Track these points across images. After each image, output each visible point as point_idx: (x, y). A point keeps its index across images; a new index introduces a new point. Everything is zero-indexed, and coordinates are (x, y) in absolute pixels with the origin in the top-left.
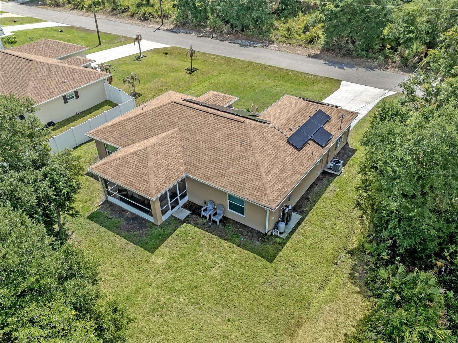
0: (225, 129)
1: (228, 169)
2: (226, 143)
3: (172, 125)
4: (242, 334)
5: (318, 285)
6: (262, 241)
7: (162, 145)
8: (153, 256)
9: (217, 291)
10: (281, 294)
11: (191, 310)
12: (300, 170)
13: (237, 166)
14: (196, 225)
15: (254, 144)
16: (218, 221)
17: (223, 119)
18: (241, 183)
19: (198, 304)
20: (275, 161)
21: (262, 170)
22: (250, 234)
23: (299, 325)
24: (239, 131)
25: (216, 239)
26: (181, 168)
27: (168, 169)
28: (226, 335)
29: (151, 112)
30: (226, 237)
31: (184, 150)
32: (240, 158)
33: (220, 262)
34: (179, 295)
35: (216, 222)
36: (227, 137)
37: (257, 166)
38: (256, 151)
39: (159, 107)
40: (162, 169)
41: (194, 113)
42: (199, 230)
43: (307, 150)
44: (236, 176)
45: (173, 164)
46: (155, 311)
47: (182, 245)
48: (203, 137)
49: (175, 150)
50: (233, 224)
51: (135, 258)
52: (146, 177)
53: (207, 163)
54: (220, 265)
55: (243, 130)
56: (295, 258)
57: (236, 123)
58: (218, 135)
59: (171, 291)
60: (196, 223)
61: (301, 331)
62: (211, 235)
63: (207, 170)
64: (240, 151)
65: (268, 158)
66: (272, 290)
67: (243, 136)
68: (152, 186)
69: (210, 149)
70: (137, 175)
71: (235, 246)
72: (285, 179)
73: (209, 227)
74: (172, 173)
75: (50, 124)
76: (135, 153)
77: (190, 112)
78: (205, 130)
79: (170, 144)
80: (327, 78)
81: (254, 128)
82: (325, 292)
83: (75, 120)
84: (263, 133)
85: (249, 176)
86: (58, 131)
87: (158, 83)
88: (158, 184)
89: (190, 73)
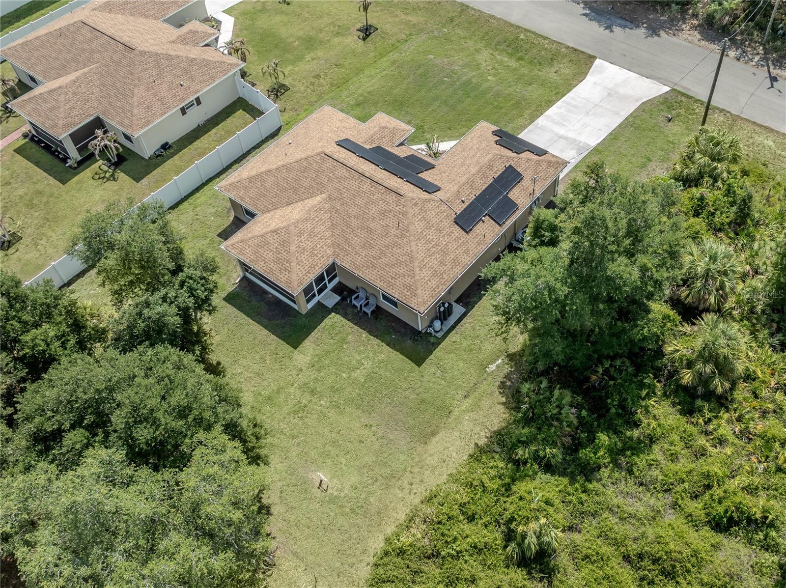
0: (381, 202)
1: (380, 258)
2: (381, 222)
3: (321, 189)
4: (377, 439)
5: (465, 393)
6: (414, 339)
7: (307, 220)
8: (296, 352)
9: (359, 395)
10: (423, 401)
11: (332, 414)
12: (464, 260)
13: (390, 255)
14: (345, 316)
15: (412, 228)
16: (369, 312)
17: (381, 187)
18: (392, 278)
19: (338, 407)
20: (434, 249)
21: (416, 264)
22: (403, 330)
24: (397, 208)
25: (365, 335)
26: (328, 252)
27: (313, 255)
28: (363, 439)
29: (296, 164)
30: (376, 333)
31: (333, 226)
32: (395, 245)
33: (366, 363)
34: (321, 398)
35: (367, 314)
36: (383, 214)
37: (412, 259)
38: (412, 238)
39: (306, 159)
40: (306, 254)
41: (347, 174)
42: (347, 322)
43: (478, 231)
44: (387, 269)
45: (319, 246)
47: (327, 341)
48: (354, 211)
49: (322, 227)
50: (387, 316)
51: (277, 354)
52: (288, 265)
53: (358, 248)
54: (366, 366)
55: (401, 207)
56: (446, 361)
57: (394, 195)
58: (373, 210)
59: (313, 392)
60: (346, 313)
62: (361, 330)
63: (357, 256)
64: (395, 236)
65: (427, 246)
66: (415, 396)
67: (401, 216)
68: (294, 277)
69: (362, 228)
70: (277, 261)
71: (385, 345)
72: (441, 274)
73: (359, 318)
74: (317, 258)
75: (165, 146)
76: (275, 231)
77: (343, 172)
78: (358, 201)
79: (317, 219)
80: (575, 50)
81: (416, 204)
82: (470, 401)
83: (197, 138)
84: (425, 211)
85: (402, 270)
86: (176, 157)
87: (315, 62)
88: (301, 275)
89: (364, 39)
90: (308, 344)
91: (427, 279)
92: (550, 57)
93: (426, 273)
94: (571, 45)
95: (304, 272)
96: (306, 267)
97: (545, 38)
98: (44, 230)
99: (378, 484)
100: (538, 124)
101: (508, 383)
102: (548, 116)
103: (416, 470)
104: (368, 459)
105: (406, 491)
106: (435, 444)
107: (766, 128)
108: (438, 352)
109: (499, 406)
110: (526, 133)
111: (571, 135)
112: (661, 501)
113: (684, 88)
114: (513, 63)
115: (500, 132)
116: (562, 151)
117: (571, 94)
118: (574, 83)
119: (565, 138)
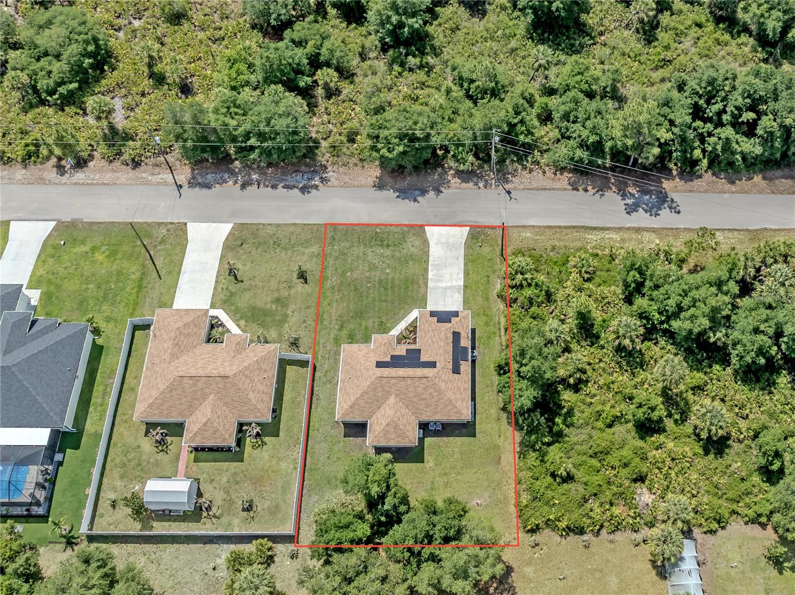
0: (421, 384)
1: (437, 408)
2: (427, 393)
3: (389, 393)
4: (483, 475)
5: (498, 435)
6: (465, 428)
7: (397, 412)
8: (425, 464)
9: (463, 463)
10: (487, 449)
11: (459, 477)
12: (467, 386)
13: (440, 404)
14: (431, 436)
15: (442, 389)
17: (416, 378)
18: (448, 413)
19: (460, 473)
20: (455, 391)
21: (453, 401)
22: (458, 427)
23: (500, 458)
24: (430, 383)
25: (445, 439)
26: (414, 418)
27: (410, 424)
28: (478, 478)
29: (368, 389)
30: (450, 435)
31: (407, 406)
32: (440, 399)
33: (455, 450)
34: (450, 474)
35: (440, 430)
36: (425, 389)
37: (451, 401)
38: (445, 393)
39: (372, 384)
40: (407, 425)
41: (396, 381)
42: (434, 438)
43: (463, 370)
44: (443, 411)
45: (409, 419)
46: (446, 486)
47: (433, 451)
48: (412, 395)
49: (404, 410)
50: (447, 425)
51: (419, 470)
52: (404, 435)
53: (424, 409)
56: (483, 428)
57: (426, 379)
58: (420, 390)
59: (446, 475)
61: (502, 460)
62: (443, 438)
63: (427, 413)
64: (437, 395)
65: (451, 391)
66: (483, 450)
67: (434, 386)
68: (411, 438)
69: (420, 400)
70: (398, 436)
71: (456, 438)
72: (464, 398)
73: (437, 434)
74: (412, 424)
75: (274, 411)
76: (388, 425)
77: (394, 381)
78: (411, 390)
79: (399, 408)
80: (411, 226)
81: (435, 377)
82: (502, 437)
83: (282, 395)
84: (441, 377)
85: (450, 407)
86: (283, 412)
87: (296, 314)
88: (412, 435)
89: (306, 282)
90: (427, 457)
91: (461, 404)
92: (402, 236)
93: (459, 403)
95: (413, 433)
96: (412, 431)
98: (259, 488)
99: (496, 490)
100: (430, 287)
101: (510, 421)
102: (432, 279)
103: (504, 476)
104: (486, 484)
105: (507, 485)
106: (503, 462)
107: (523, 227)
108: (477, 427)
111: (449, 284)
112: (588, 429)
113: (475, 222)
114: (388, 252)
115: (433, 314)
116: (452, 296)
117: (431, 259)
118: (427, 249)
119: (448, 288)
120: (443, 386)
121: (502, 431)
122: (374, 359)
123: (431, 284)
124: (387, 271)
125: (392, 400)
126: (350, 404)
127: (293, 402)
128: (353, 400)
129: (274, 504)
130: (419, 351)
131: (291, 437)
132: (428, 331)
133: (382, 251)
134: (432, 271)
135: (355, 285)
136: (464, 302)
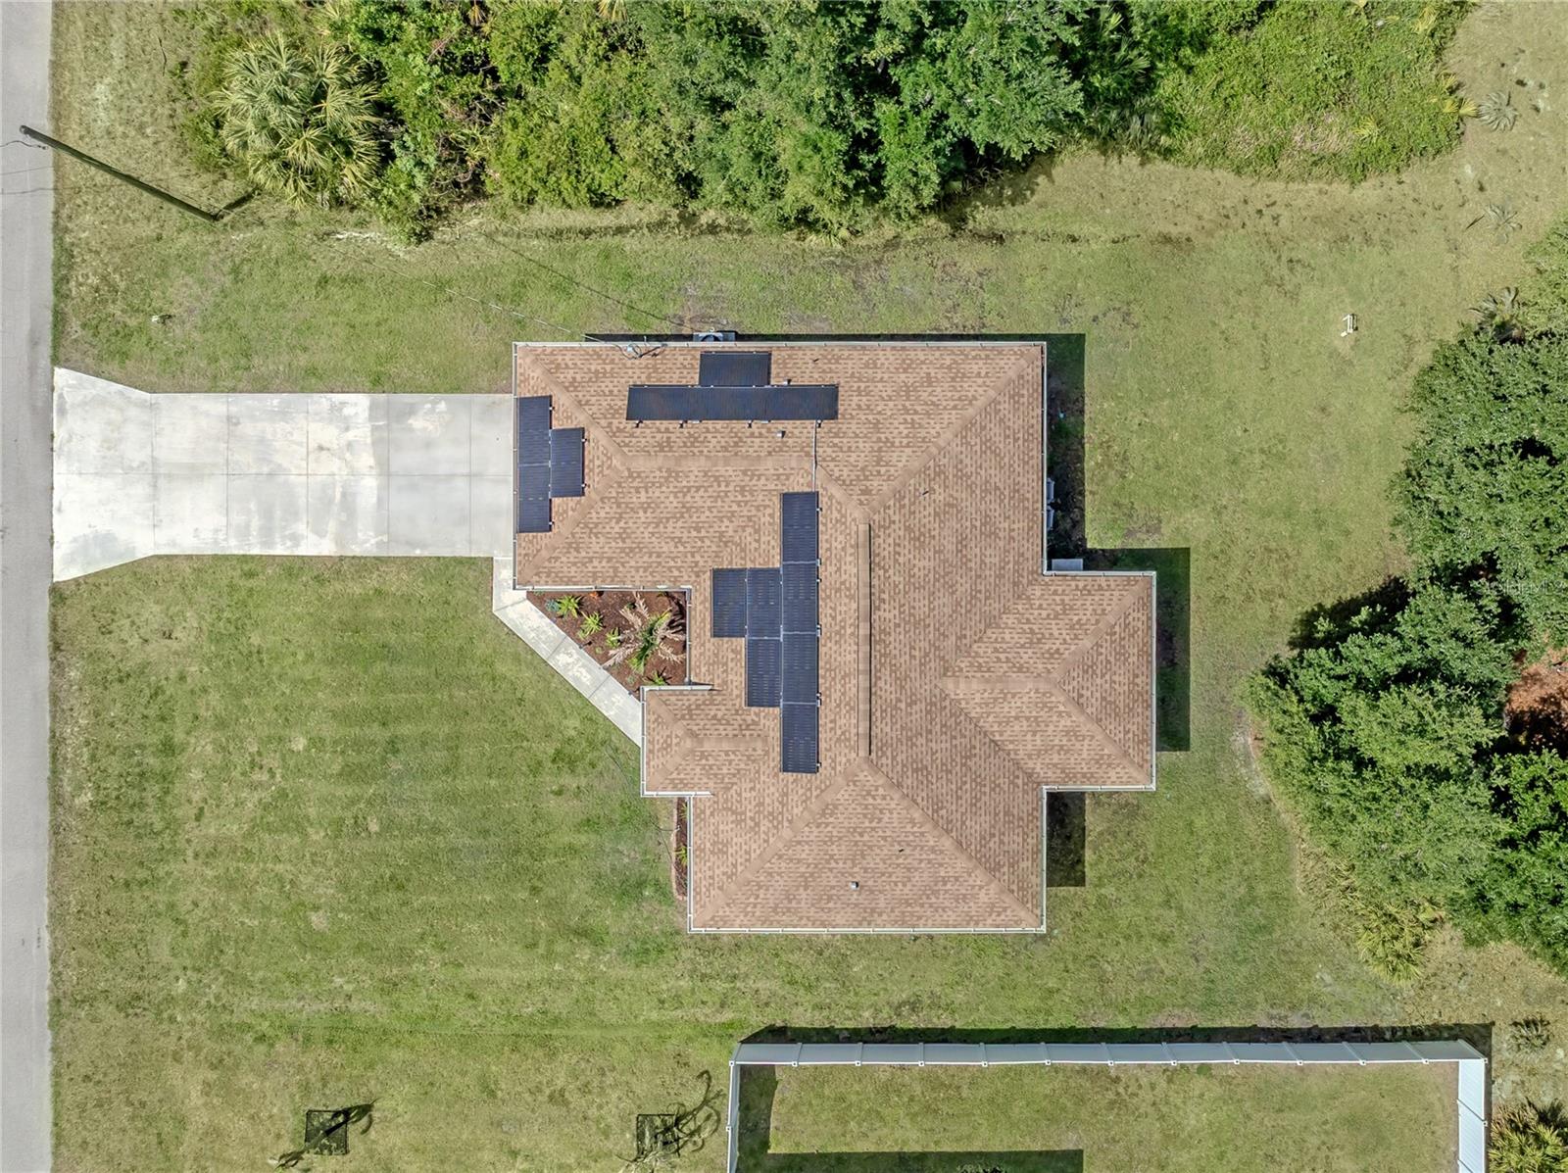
0: (901, 560)
1: (997, 488)
2: (936, 533)
3: (937, 704)
5: (1070, 245)
7: (1022, 666)
8: (1192, 545)
9: (1190, 388)
10: (1132, 289)
11: (1246, 404)
12: (892, 358)
13: (983, 472)
14: (1078, 524)
15: (916, 465)
17: (875, 582)
18: (1016, 440)
19: (1230, 402)
20: (919, 408)
24: (896, 518)
26: (1038, 593)
27: (1067, 608)
29: (919, 800)
30: (1075, 446)
31: (991, 622)
32: (961, 476)
33: (1136, 420)
34: (1234, 442)
36: (919, 539)
37: (968, 425)
38: (934, 450)
39: (899, 785)
40: (1076, 618)
41: (885, 673)
42: (1087, 509)
43: (816, 376)
44: (1006, 460)
45: (1044, 613)
46: (1281, 457)
47: (1142, 513)
48: (944, 600)
49: (1007, 637)
51: (1216, 570)
52: (1117, 629)
53: (1001, 544)
54: (1140, 417)
55: (891, 512)
56: (1043, 305)
57: (877, 542)
58: (924, 563)
59: (1235, 460)
60: (1074, 526)
62: (1087, 475)
63: (1016, 534)
64: (946, 487)
65: (923, 422)
67: (906, 501)
69: (965, 561)
71: (1086, 417)
72: (949, 368)
74: (1066, 598)
76: (1077, 703)
77: (886, 687)
78: (922, 607)
79: (1002, 656)
80: (57, 647)
81: (866, 492)
82: (1077, 229)
84: (863, 469)
85: (995, 431)
88: (1115, 593)
89: (365, 1110)
90: (1168, 538)
91: (980, 381)
92: (117, 686)
93: (970, 388)
94: (43, 668)
95: (1107, 594)
96: (1097, 598)
97: (56, 740)
99: (1294, 255)
100: (379, 544)
101: (1008, 192)
102: (340, 540)
103: (1236, 221)
104: (1270, 295)
105: (1276, 210)
106: (1180, 225)
109: (1056, 179)
110: (424, 546)
111: (366, 460)
115: (533, 518)
116: (428, 445)
117: (234, 547)
118: (186, 568)
119: (385, 470)
120: (902, 459)
121: (1047, 226)
122: (773, 783)
123: (366, 543)
124: (300, 744)
125: (967, 691)
126: (979, 877)
127: (930, 1110)
128: (962, 863)
129: (1342, 1134)
130: (722, 578)
131: (1081, 1101)
132: (622, 536)
133: (196, 775)
134: (296, 539)
135: (374, 890)
136: (456, 389)
